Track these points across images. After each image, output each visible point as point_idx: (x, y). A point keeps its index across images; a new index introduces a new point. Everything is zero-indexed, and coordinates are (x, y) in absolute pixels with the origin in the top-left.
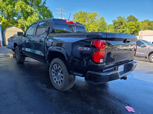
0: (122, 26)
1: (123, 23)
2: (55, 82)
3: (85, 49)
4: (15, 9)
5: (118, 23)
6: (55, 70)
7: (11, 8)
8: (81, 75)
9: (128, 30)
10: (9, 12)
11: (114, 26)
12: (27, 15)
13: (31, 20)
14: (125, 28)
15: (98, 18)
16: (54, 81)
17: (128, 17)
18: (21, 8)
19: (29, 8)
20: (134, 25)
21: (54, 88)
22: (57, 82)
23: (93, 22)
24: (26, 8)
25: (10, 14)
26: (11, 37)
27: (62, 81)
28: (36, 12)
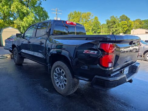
0: (115, 26)
1: (116, 22)
2: (58, 86)
3: (92, 52)
4: (11, 10)
5: (111, 22)
6: (58, 74)
7: (7, 8)
8: (87, 80)
9: (120, 29)
10: (5, 13)
11: (107, 25)
12: (23, 15)
13: (27, 21)
14: (118, 27)
15: (92, 18)
16: (57, 84)
17: (120, 17)
18: (17, 9)
19: (25, 9)
20: (126, 25)
21: (57, 92)
22: (60, 85)
23: (87, 22)
24: (22, 9)
25: (6, 15)
26: (9, 38)
27: (65, 85)
28: (32, 12)
